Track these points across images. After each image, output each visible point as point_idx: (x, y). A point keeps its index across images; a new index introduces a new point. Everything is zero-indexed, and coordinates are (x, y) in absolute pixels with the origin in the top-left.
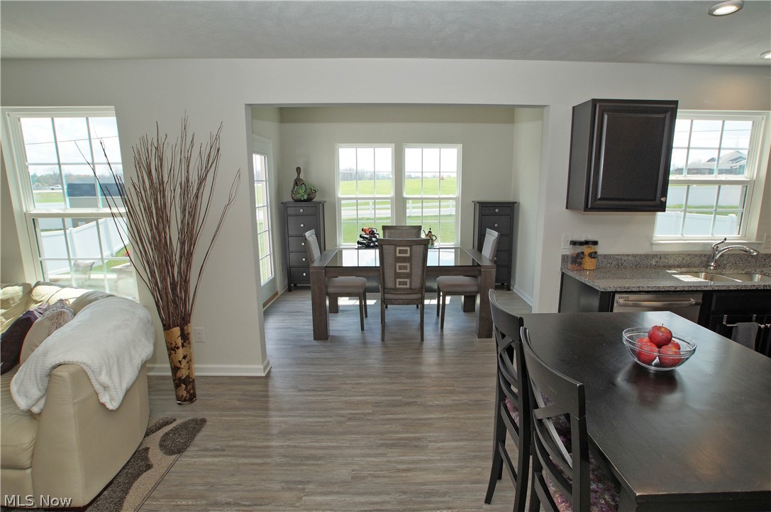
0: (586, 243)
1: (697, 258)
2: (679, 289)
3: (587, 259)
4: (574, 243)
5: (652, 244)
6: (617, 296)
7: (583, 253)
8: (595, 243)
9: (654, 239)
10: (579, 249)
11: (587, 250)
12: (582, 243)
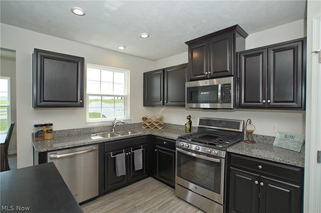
0: (46, 125)
1: (108, 128)
2: (86, 144)
3: (46, 134)
4: (36, 126)
5: (86, 123)
6: (49, 153)
7: (42, 131)
8: (51, 125)
9: (87, 121)
10: (40, 129)
11: (45, 129)
12: (42, 126)
